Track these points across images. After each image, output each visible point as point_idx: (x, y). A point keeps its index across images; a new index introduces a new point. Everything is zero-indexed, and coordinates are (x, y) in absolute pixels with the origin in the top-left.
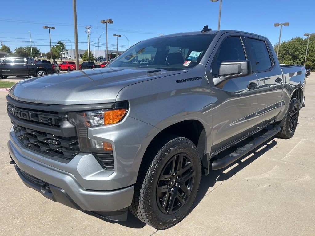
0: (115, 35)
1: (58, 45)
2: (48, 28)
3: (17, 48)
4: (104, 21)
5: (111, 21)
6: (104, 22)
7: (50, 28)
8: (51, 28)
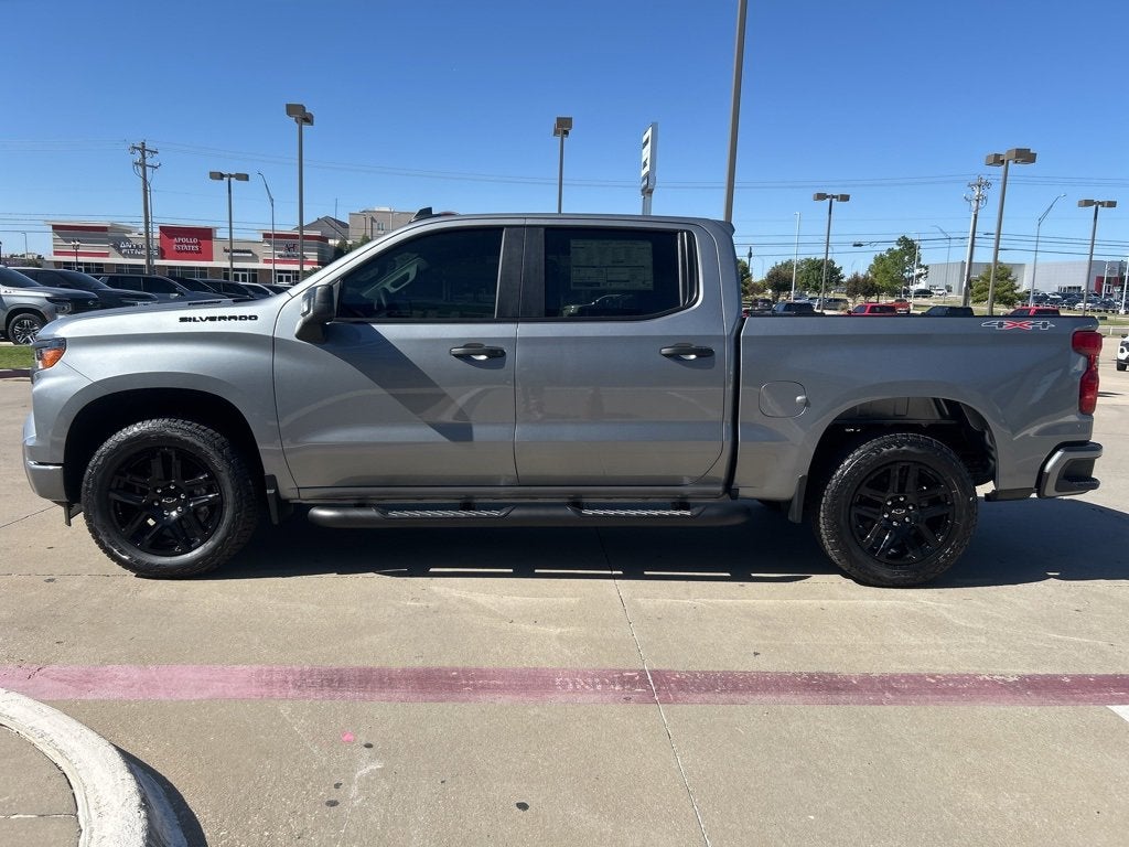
0: (1088, 203)
1: (897, 248)
2: (828, 197)
3: (779, 264)
4: (997, 156)
5: (1025, 156)
6: (998, 160)
7: (833, 197)
8: (837, 197)
